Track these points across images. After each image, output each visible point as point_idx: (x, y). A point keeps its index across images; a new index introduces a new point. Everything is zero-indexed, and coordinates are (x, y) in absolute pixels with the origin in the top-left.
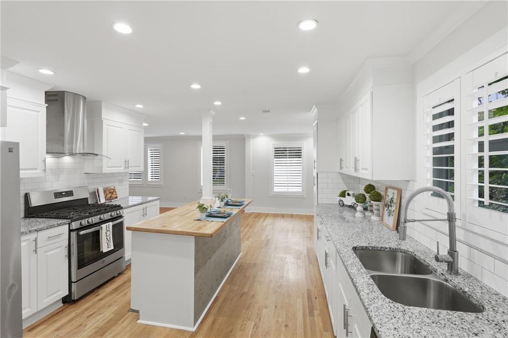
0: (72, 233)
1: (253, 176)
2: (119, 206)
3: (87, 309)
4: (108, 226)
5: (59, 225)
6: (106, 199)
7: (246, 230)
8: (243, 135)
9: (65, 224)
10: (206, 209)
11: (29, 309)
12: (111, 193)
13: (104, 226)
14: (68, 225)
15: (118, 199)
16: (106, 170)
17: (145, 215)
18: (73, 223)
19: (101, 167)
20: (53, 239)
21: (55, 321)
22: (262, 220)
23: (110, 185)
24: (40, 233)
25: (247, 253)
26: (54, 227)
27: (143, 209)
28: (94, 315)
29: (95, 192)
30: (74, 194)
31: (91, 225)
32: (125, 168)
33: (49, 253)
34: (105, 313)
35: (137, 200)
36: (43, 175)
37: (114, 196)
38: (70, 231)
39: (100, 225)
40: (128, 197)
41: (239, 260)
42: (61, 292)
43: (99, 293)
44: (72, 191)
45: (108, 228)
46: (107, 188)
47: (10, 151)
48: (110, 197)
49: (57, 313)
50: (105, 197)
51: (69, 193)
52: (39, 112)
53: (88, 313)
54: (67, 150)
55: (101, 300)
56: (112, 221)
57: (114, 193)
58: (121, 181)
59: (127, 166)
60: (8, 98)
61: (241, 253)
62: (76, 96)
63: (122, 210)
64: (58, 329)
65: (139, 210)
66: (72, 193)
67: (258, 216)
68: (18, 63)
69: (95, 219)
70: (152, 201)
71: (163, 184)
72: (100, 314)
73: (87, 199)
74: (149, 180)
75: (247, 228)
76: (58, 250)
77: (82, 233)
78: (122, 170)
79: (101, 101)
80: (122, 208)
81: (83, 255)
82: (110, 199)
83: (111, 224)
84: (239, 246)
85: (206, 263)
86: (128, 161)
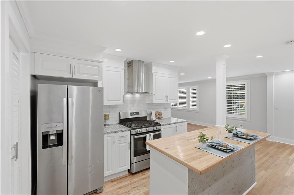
0: (131, 136)
1: (276, 109)
2: (159, 123)
3: (134, 182)
4: (150, 135)
5: (125, 131)
6: (156, 118)
7: (265, 159)
8: (264, 74)
9: (128, 130)
10: (207, 140)
11: (111, 171)
12: (159, 115)
13: (148, 135)
14: (130, 131)
15: (163, 118)
16: (155, 102)
17: (176, 131)
18: (132, 131)
19: (152, 100)
20: (122, 138)
21: (121, 182)
22: (287, 152)
23: (159, 110)
24: (116, 134)
25: (264, 185)
26: (123, 131)
27: (175, 127)
28: (135, 188)
29: (150, 114)
30: (140, 114)
31: (141, 133)
32: (166, 100)
33: (120, 145)
34: (141, 190)
35: (174, 120)
36: (122, 103)
37: (161, 116)
38: (131, 135)
39: (146, 134)
40: (170, 118)
41: (252, 190)
42: (126, 167)
43: (144, 174)
44: (139, 112)
45: (150, 136)
46: (157, 112)
47: (99, 92)
48: (159, 117)
49: (124, 177)
50: (156, 117)
51: (138, 113)
52: (121, 72)
53: (135, 185)
54: (136, 91)
55: (143, 179)
56: (153, 133)
57: (161, 115)
58: (166, 108)
59: (167, 100)
60: (103, 66)
61: (256, 183)
62: (140, 62)
63: (160, 126)
64: (119, 188)
65: (173, 127)
66: (139, 114)
67: (283, 147)
68: (106, 48)
69: (144, 130)
70: (182, 122)
71: (198, 111)
72: (139, 189)
73: (146, 117)
74: (191, 108)
75: (267, 157)
76: (125, 144)
77: (136, 137)
78: (164, 101)
79: (151, 63)
80: (160, 125)
81: (137, 149)
82: (158, 118)
83: (152, 134)
84: (253, 175)
85: (204, 190)
86: (168, 97)
